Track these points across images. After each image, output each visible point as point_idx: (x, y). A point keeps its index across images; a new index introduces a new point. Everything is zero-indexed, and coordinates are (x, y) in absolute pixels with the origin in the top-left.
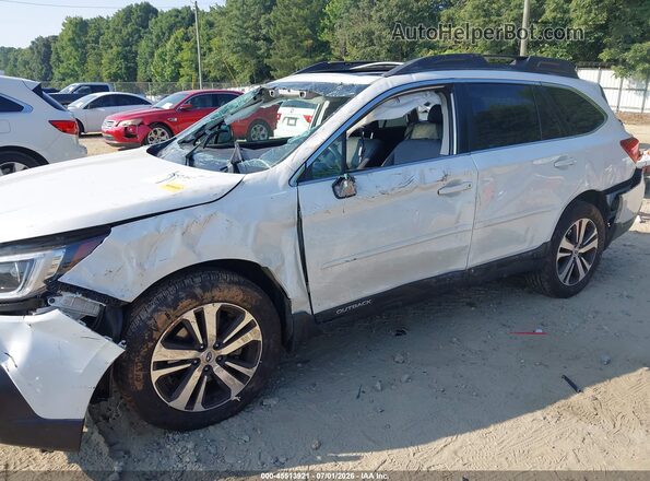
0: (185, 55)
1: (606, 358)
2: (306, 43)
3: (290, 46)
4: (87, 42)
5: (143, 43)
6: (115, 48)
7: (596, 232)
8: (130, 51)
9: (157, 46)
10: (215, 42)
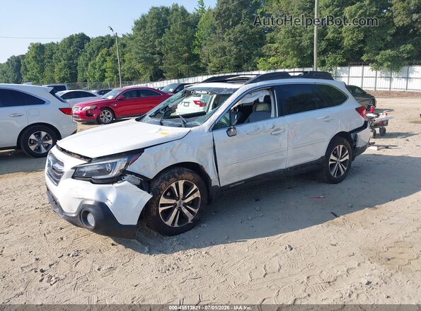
0: (109, 64)
1: (350, 205)
2: (184, 55)
3: (174, 58)
4: (44, 58)
5: (81, 58)
6: (63, 62)
7: (347, 152)
8: (73, 63)
9: (90, 60)
10: (127, 56)
